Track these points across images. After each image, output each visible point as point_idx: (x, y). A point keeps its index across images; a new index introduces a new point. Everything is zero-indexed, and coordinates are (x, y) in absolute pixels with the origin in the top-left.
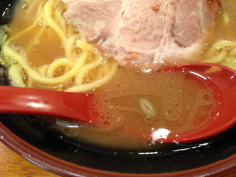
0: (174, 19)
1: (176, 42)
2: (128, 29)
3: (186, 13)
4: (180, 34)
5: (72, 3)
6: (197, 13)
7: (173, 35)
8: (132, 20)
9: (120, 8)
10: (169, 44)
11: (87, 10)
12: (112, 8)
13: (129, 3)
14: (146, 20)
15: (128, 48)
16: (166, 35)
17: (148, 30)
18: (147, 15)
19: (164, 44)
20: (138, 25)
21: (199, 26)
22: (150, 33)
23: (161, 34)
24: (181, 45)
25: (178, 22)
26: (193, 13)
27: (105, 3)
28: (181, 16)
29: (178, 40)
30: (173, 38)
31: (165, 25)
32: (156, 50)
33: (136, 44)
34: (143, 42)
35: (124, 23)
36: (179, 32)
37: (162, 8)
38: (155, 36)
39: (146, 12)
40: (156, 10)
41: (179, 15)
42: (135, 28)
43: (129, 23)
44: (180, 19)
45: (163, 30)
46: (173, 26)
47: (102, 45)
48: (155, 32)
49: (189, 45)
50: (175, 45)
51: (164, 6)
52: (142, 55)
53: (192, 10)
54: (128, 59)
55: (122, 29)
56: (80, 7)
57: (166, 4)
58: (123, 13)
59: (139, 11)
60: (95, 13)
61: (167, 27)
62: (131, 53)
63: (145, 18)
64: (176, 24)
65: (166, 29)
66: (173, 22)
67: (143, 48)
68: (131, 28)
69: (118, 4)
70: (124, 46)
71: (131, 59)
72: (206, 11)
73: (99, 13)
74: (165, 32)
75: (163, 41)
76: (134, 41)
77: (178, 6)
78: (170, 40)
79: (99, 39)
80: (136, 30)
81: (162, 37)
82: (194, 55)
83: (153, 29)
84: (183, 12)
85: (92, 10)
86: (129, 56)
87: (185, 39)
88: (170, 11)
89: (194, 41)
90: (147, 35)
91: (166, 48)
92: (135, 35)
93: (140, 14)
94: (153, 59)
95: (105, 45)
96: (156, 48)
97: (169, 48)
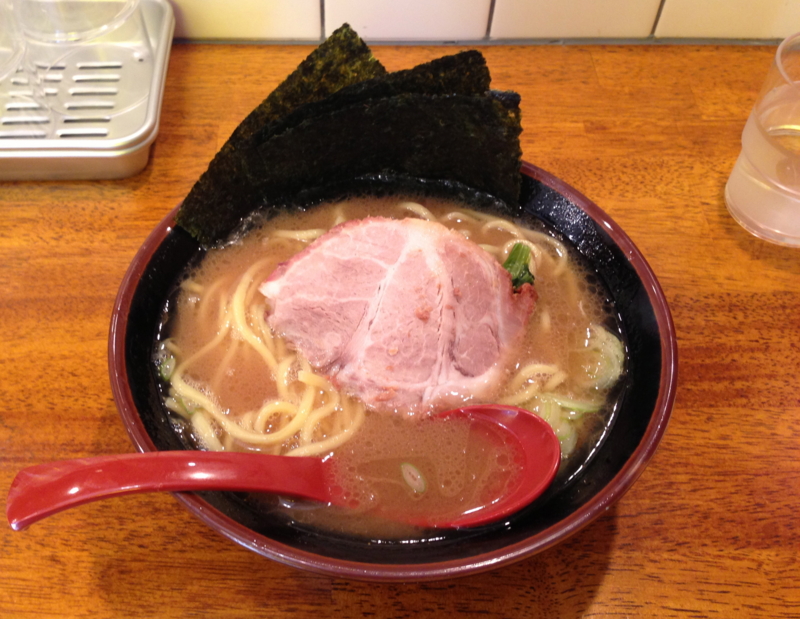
0: (453, 332)
1: (458, 369)
2: (381, 349)
3: (473, 320)
4: (464, 355)
5: (282, 299)
6: (492, 317)
7: (453, 358)
8: (387, 335)
9: (365, 314)
10: (448, 372)
11: (309, 314)
12: (352, 314)
13: (381, 306)
14: (409, 335)
15: (381, 381)
16: (442, 358)
17: (412, 350)
18: (410, 327)
19: (439, 373)
20: (396, 342)
21: (495, 340)
22: (416, 355)
23: (433, 357)
24: (465, 374)
25: (460, 335)
26: (486, 319)
27: (340, 303)
28: (465, 326)
29: (461, 365)
30: (453, 363)
31: (439, 342)
32: (426, 383)
33: (393, 374)
34: (404, 371)
35: (372, 339)
36: (462, 352)
37: (433, 316)
38: (424, 361)
39: (408, 322)
40: (424, 318)
41: (462, 325)
42: (392, 348)
43: (382, 340)
44: (464, 331)
45: (436, 349)
46: (452, 343)
47: (338, 377)
48: (423, 355)
49: (479, 373)
50: (458, 374)
51: (436, 312)
52: (404, 391)
53: (483, 314)
54: (382, 400)
55: (370, 350)
56: (296, 307)
57: (439, 309)
58: (371, 323)
59: (398, 320)
60: (323, 320)
61: (442, 345)
62: (386, 389)
63: (407, 332)
64: (457, 340)
65: (441, 349)
66: (452, 336)
67: (405, 381)
68: (385, 347)
69: (363, 307)
70: (374, 378)
71: (387, 400)
72: (508, 311)
73: (331, 320)
74: (439, 353)
75: (436, 367)
76: (391, 368)
77: (459, 310)
78: (448, 367)
79: (332, 364)
80: (393, 351)
81: (435, 361)
82: (488, 389)
83: (420, 350)
84: (468, 319)
85: (319, 315)
86: (384, 394)
87: (472, 362)
88: (446, 320)
89: (488, 365)
90: (410, 358)
91: (442, 379)
92: (391, 359)
93: (398, 325)
94: (421, 399)
95: (343, 376)
96: (426, 380)
97: (448, 377)
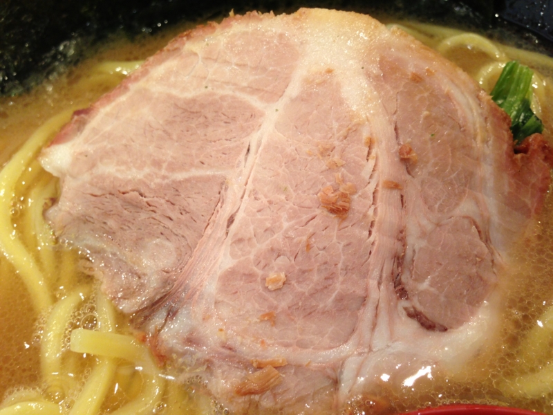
0: (401, 236)
1: (414, 315)
2: (250, 276)
3: (441, 210)
4: (425, 285)
5: (74, 177)
6: (477, 202)
7: (402, 292)
8: (263, 246)
9: (221, 200)
10: (391, 323)
11: (118, 203)
12: (196, 203)
13: (250, 186)
14: (309, 247)
15: (249, 348)
16: (379, 293)
17: (316, 277)
18: (310, 229)
19: (374, 326)
20: (281, 261)
21: (486, 250)
22: (325, 288)
23: (360, 292)
24: (428, 326)
25: (415, 242)
26: (466, 207)
27: (174, 181)
28: (424, 222)
29: (420, 308)
30: (404, 303)
31: (372, 259)
32: (346, 348)
33: (275, 330)
34: (300, 322)
35: (233, 255)
36: (420, 278)
37: (359, 204)
38: (340, 299)
39: (305, 217)
40: (339, 210)
41: (418, 222)
42: (272, 275)
43: (252, 257)
44: (424, 235)
45: (365, 275)
46: (399, 260)
48: (338, 287)
49: (460, 321)
50: (413, 325)
51: (364, 196)
52: (299, 367)
53: (460, 196)
54: (251, 393)
55: (229, 277)
56: (98, 193)
57: (371, 187)
58: (231, 220)
59: (284, 215)
60: (143, 216)
61: (378, 267)
62: (260, 367)
63: (305, 238)
64: (409, 253)
65: (376, 273)
66: (398, 245)
67: (302, 345)
68: (259, 272)
69: (216, 189)
70: (236, 341)
71: (261, 391)
72: (507, 189)
73: (157, 216)
74: (373, 283)
75: (367, 314)
76: (271, 318)
77: (412, 191)
78: (391, 312)
80: (275, 281)
81: (364, 300)
82: (477, 356)
83: (330, 277)
84: (431, 208)
85: (137, 207)
86: (254, 380)
87: (442, 299)
88: (385, 212)
89: (475, 302)
90: (312, 295)
91: (380, 340)
92: (271, 298)
93: (286, 225)
94: (336, 383)
96: (346, 342)
97: (392, 337)
